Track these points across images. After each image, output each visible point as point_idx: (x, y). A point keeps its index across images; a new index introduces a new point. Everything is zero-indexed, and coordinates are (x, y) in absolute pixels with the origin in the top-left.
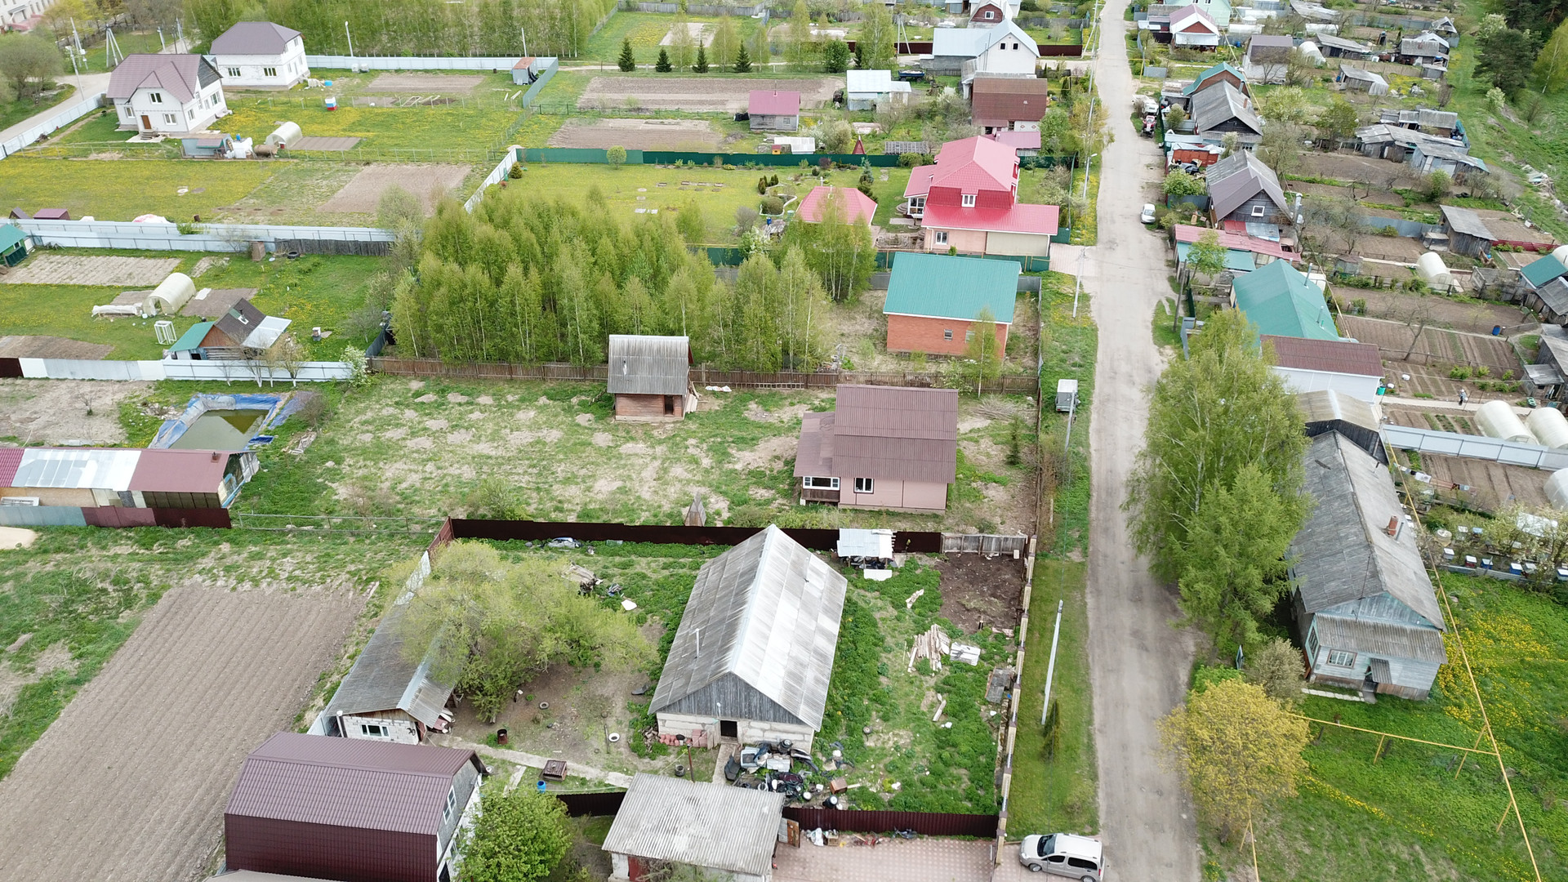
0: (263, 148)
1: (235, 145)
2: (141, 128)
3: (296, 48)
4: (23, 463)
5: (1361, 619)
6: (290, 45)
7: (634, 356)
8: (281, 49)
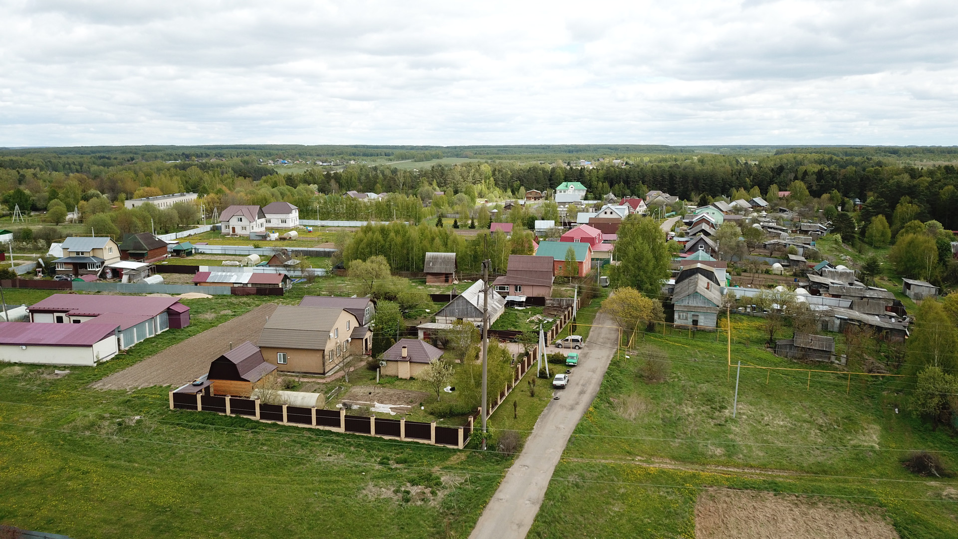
0: (283, 236)
1: (272, 235)
2: (231, 233)
3: (295, 214)
4: (211, 275)
5: (690, 304)
6: (294, 211)
7: (435, 259)
8: (291, 212)
